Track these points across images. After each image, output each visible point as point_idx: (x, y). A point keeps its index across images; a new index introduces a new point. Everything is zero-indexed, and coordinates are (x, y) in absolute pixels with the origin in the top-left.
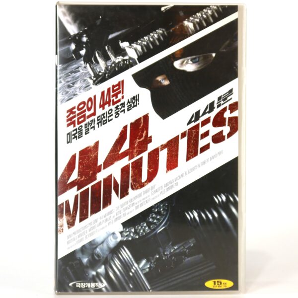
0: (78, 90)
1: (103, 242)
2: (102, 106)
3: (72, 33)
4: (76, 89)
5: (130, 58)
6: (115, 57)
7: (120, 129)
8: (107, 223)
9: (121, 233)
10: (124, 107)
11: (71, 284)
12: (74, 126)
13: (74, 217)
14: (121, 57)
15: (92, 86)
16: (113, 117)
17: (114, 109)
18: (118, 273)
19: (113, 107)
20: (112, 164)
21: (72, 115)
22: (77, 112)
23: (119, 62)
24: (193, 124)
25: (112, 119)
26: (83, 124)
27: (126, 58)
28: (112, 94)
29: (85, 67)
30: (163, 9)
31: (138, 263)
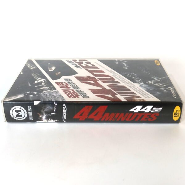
0: (57, 94)
1: (146, 88)
2: (68, 88)
3: (23, 96)
4: (56, 95)
5: (44, 81)
6: (42, 84)
7: (82, 83)
8: (135, 87)
9: (139, 83)
10: (70, 82)
11: (175, 97)
12: (79, 95)
13: (133, 96)
14: (42, 83)
15: (56, 90)
16: (75, 85)
17: (71, 85)
18: (162, 84)
19: (69, 85)
20: (101, 85)
21: (72, 96)
22: (71, 94)
23: (45, 83)
24: (81, 67)
25: (76, 85)
26: (78, 93)
27: (43, 82)
28: (62, 85)
29: (45, 92)
30: (21, 73)
31: (155, 79)
